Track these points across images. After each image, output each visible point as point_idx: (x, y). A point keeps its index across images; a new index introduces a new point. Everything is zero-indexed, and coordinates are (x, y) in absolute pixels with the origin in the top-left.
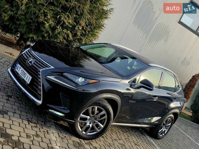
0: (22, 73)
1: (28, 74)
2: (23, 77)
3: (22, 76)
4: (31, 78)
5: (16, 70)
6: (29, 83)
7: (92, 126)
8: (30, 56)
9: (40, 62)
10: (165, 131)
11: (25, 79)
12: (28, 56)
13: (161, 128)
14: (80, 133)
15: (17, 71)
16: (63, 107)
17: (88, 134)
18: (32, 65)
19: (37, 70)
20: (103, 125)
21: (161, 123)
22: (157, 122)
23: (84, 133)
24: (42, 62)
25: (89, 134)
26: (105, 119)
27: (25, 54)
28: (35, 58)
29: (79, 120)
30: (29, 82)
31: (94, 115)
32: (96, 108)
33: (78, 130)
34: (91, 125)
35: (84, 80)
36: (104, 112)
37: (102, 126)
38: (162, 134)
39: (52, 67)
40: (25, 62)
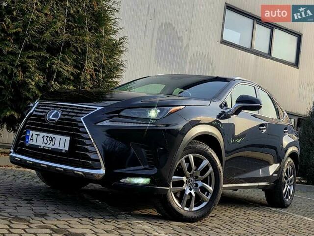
0: (45, 141)
1: (58, 137)
2: (51, 146)
3: (47, 145)
4: (68, 139)
5: (29, 142)
6: (67, 150)
7: (195, 193)
8: (47, 109)
9: (73, 109)
10: (289, 189)
11: (56, 147)
12: (45, 111)
13: (284, 186)
14: (182, 212)
15: (34, 143)
16: (142, 167)
17: (192, 210)
18: (61, 119)
19: (75, 121)
20: (210, 186)
21: (281, 175)
22: (276, 175)
23: (186, 209)
24: (76, 108)
25: (194, 209)
26: (210, 175)
27: (36, 111)
28: (61, 108)
29: (171, 187)
30: (67, 148)
31: (192, 173)
32: (191, 157)
33: (176, 207)
34: (193, 192)
35: (159, 111)
36: (205, 162)
37: (211, 189)
38: (287, 197)
39: (99, 108)
40: (44, 121)
